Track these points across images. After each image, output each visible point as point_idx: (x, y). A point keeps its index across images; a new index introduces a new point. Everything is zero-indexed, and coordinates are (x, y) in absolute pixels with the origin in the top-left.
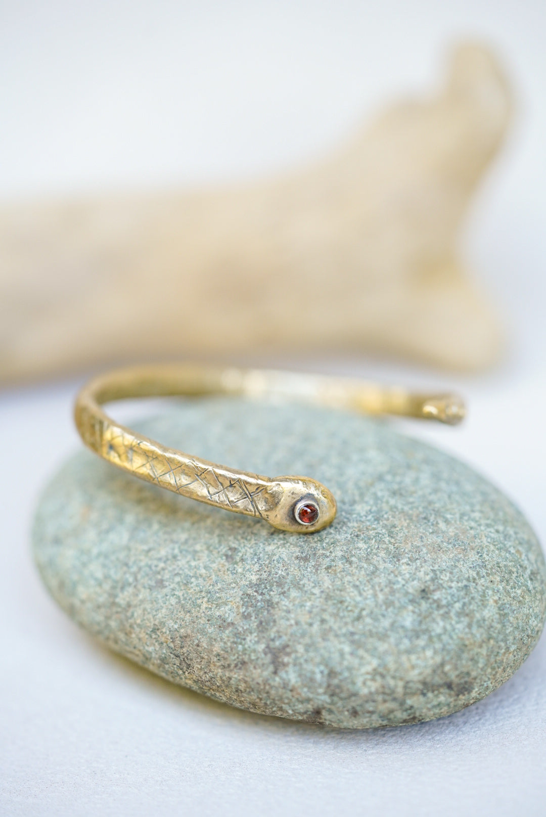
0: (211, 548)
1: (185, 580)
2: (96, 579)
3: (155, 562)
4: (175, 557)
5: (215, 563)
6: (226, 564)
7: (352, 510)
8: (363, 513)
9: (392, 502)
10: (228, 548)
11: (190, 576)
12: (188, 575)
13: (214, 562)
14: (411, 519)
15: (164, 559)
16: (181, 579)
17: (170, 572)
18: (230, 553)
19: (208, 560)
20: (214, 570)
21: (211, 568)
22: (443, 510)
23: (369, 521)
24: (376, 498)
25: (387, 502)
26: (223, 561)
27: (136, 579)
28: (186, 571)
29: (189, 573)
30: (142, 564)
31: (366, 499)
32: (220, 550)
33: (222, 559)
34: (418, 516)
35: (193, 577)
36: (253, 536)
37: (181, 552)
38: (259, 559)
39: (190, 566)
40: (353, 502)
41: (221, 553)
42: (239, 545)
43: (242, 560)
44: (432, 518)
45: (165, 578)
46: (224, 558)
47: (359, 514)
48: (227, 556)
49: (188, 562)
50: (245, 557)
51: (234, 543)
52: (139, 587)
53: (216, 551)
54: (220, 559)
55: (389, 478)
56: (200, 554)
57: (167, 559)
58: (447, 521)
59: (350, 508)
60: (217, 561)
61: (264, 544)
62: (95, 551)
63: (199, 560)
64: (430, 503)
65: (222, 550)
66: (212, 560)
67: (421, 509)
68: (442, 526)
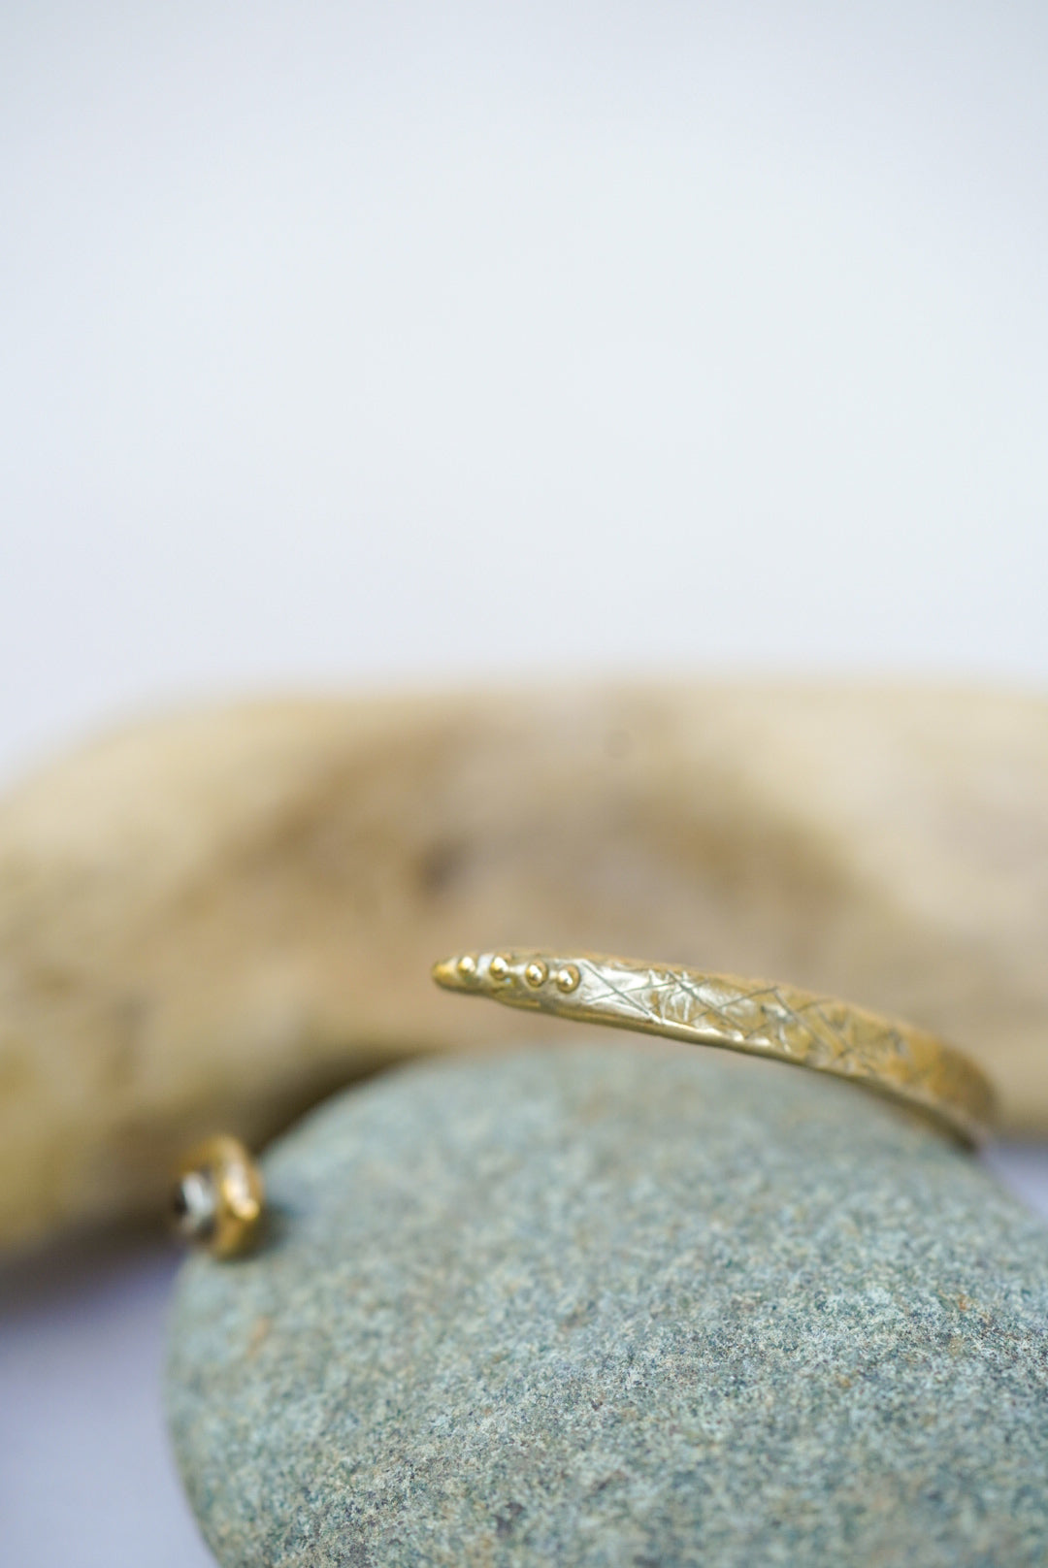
0: (474, 1494)
1: (408, 1561)
2: (247, 1505)
3: (359, 1502)
4: (399, 1498)
5: (473, 1533)
6: (495, 1540)
7: (785, 1452)
8: (804, 1464)
9: (876, 1441)
10: (507, 1503)
11: (418, 1555)
12: (414, 1550)
13: (471, 1530)
14: (902, 1497)
15: (378, 1498)
16: (400, 1555)
17: (383, 1532)
18: (507, 1515)
19: (460, 1522)
20: (467, 1552)
21: (462, 1544)
22: (981, 1475)
23: (811, 1487)
24: (845, 1427)
25: (864, 1442)
26: (489, 1531)
27: (316, 1529)
28: (413, 1537)
29: (417, 1545)
30: (336, 1497)
31: (823, 1426)
32: (490, 1503)
33: (490, 1527)
34: (920, 1488)
35: (423, 1557)
36: (562, 1481)
37: (413, 1490)
38: (560, 1547)
39: (424, 1529)
40: (793, 1431)
41: (492, 1510)
42: (530, 1502)
43: (527, 1541)
44: (950, 1496)
45: (369, 1545)
46: (494, 1524)
47: (793, 1465)
48: (500, 1520)
49: (422, 1518)
50: (534, 1534)
51: (521, 1492)
52: (320, 1551)
53: (483, 1503)
54: (485, 1524)
55: (888, 1370)
56: (449, 1505)
57: (384, 1502)
58: (981, 1510)
59: (782, 1446)
60: (478, 1529)
61: (580, 1509)
62: (255, 1437)
63: (444, 1518)
64: (959, 1453)
65: (494, 1503)
66: (470, 1524)
67: (932, 1470)
68: (967, 1520)
